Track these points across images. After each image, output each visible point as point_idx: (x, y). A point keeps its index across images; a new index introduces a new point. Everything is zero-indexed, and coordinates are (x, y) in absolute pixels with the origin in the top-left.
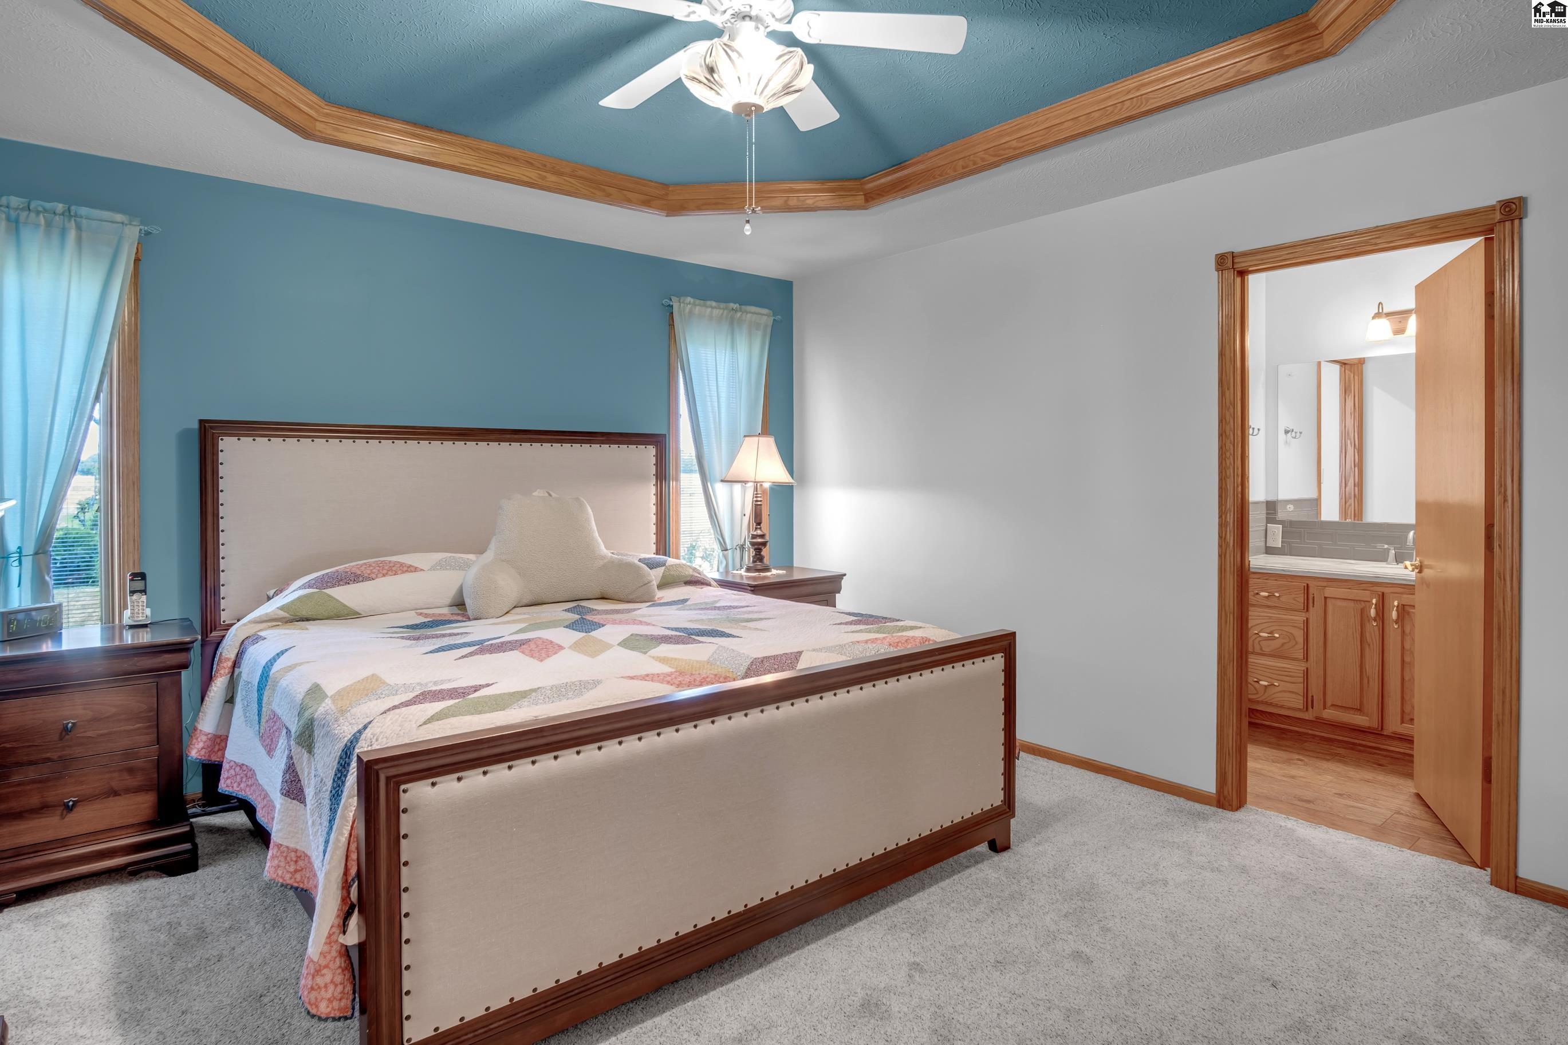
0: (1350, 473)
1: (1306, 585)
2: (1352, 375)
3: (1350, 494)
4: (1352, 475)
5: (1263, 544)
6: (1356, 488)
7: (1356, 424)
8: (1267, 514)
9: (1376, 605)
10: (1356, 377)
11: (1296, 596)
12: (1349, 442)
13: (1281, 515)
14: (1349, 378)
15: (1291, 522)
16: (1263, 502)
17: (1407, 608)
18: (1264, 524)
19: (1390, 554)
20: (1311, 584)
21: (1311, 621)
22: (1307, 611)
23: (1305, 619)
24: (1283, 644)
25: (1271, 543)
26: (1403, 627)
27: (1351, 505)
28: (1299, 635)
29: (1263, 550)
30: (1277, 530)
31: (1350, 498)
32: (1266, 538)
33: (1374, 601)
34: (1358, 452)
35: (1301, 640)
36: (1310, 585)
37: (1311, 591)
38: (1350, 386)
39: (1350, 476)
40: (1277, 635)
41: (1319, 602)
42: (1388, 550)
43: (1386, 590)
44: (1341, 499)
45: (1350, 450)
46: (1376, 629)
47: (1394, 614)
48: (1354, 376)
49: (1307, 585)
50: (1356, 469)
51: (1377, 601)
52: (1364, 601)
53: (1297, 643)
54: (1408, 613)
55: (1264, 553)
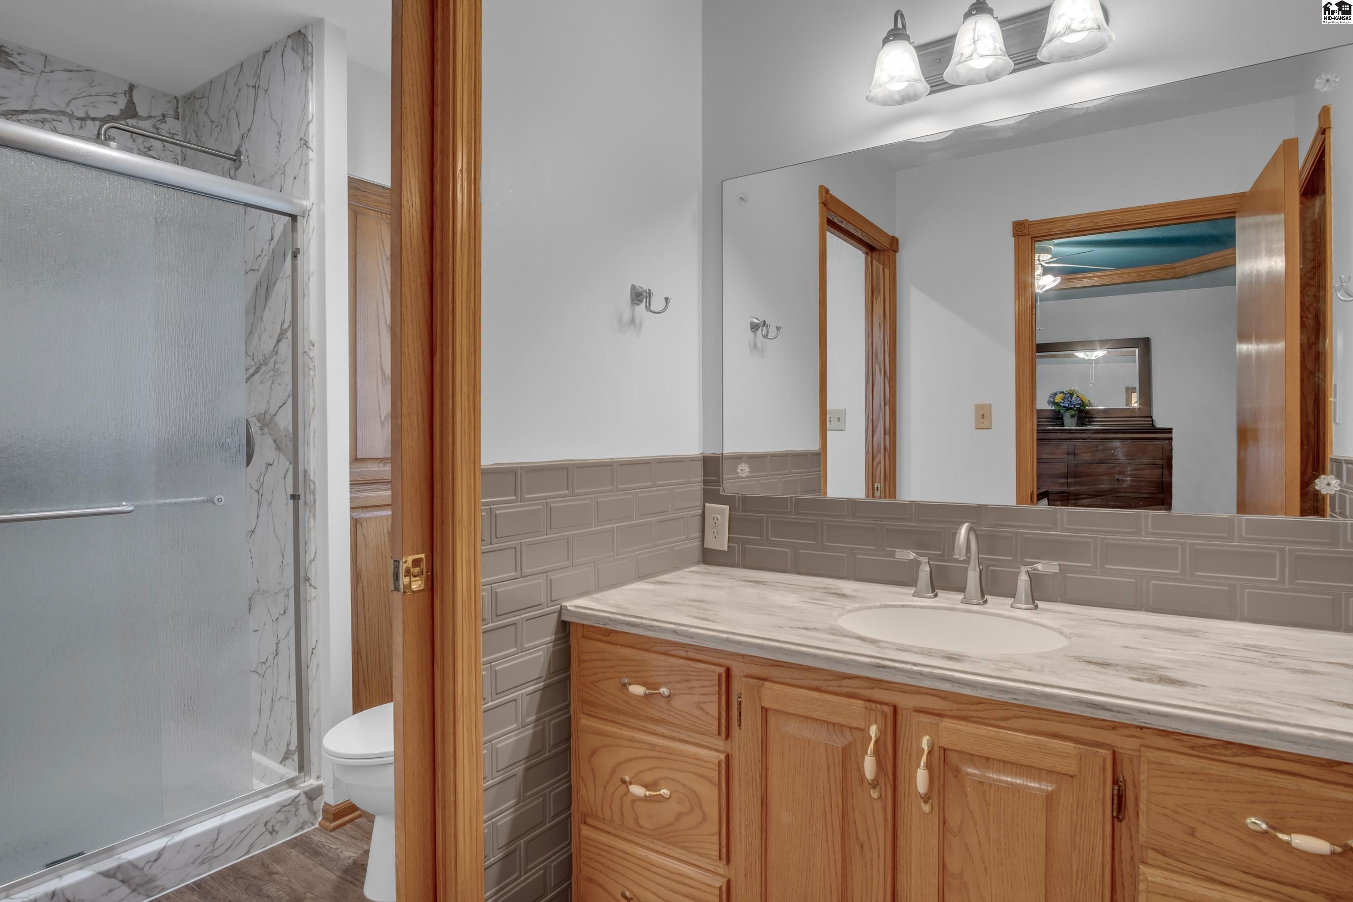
0: (879, 414)
1: (722, 670)
2: (881, 267)
3: (879, 445)
4: (882, 417)
5: (697, 543)
6: (887, 437)
7: (887, 340)
8: (705, 482)
9: (876, 741)
10: (887, 271)
11: (703, 698)
12: (877, 367)
13: (729, 487)
14: (878, 271)
15: (745, 499)
16: (692, 459)
17: (953, 758)
18: (699, 502)
19: (920, 573)
20: (738, 669)
21: (735, 764)
22: (728, 736)
23: (722, 757)
24: (679, 816)
25: (710, 544)
26: (942, 809)
27: (879, 463)
28: (710, 795)
29: (697, 555)
30: (720, 513)
31: (879, 451)
32: (703, 531)
33: (873, 730)
34: (889, 383)
35: (712, 810)
36: (735, 672)
37: (737, 686)
38: (878, 284)
39: (879, 418)
40: (665, 792)
41: (751, 719)
42: (917, 564)
43: (906, 702)
44: (867, 453)
45: (879, 379)
46: (878, 806)
47: (921, 778)
48: (884, 269)
49: (728, 671)
50: (887, 407)
51: (879, 729)
52: (851, 728)
53: (705, 818)
54: (957, 771)
55: (697, 563)
